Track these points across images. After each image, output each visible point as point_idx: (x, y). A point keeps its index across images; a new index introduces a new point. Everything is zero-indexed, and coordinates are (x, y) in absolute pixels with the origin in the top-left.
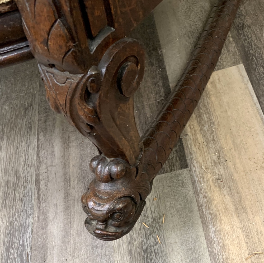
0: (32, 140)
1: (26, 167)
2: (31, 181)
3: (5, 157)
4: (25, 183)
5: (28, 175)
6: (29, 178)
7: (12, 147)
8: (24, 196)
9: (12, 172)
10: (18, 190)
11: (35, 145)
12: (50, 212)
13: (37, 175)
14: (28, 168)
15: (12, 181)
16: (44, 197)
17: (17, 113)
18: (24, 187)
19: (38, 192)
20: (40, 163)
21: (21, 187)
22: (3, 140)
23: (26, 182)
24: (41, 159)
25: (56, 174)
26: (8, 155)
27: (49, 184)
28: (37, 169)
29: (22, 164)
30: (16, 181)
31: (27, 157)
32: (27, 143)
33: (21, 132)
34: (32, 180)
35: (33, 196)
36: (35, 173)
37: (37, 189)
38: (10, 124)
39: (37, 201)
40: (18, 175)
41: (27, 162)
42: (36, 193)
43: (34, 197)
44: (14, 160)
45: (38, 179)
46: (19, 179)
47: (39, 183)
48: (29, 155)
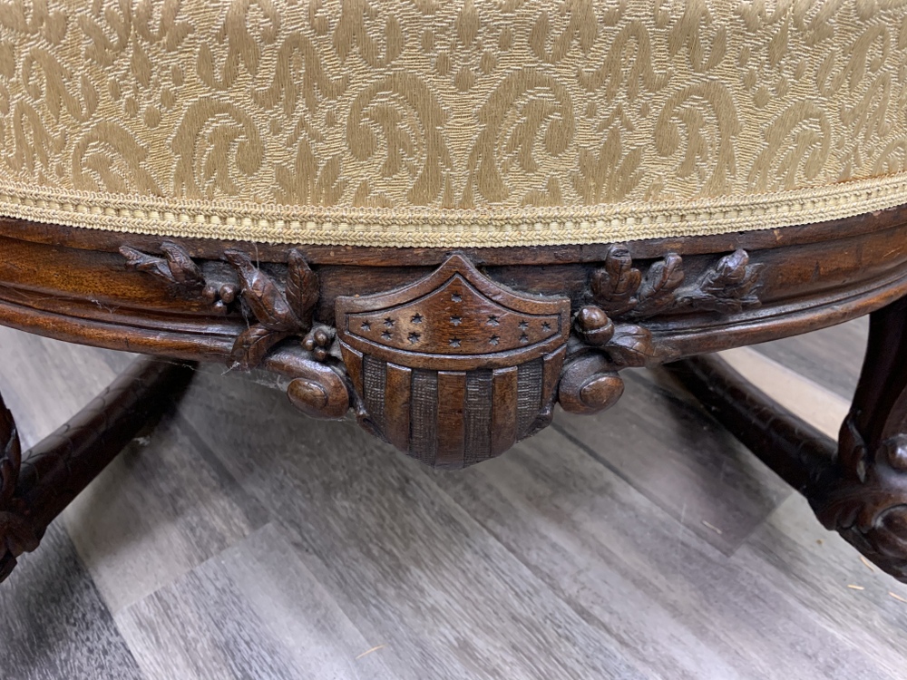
0: (482, 542)
1: (526, 599)
2: (568, 620)
3: (451, 600)
4: (560, 631)
5: (551, 612)
6: (558, 616)
7: (446, 574)
8: (588, 657)
9: (504, 624)
10: (561, 652)
11: (500, 550)
12: (678, 658)
13: (569, 602)
14: (534, 599)
15: (525, 641)
16: (632, 636)
17: (387, 505)
18: (567, 639)
19: (608, 631)
20: (549, 576)
21: (561, 642)
22: (408, 569)
23: (560, 627)
24: (544, 569)
25: (606, 583)
26: (453, 594)
27: (615, 607)
28: (557, 592)
29: (510, 596)
30: (535, 637)
31: (507, 579)
32: (476, 553)
33: (437, 538)
34: (569, 618)
35: (606, 645)
36: (560, 601)
37: (600, 629)
38: (389, 532)
39: (625, 650)
40: (526, 623)
41: (518, 587)
42: (608, 636)
43: (613, 646)
44: (482, 598)
45: (579, 608)
46: (538, 630)
47: (589, 615)
48: (508, 573)
